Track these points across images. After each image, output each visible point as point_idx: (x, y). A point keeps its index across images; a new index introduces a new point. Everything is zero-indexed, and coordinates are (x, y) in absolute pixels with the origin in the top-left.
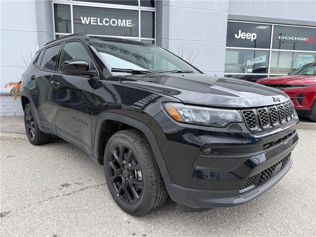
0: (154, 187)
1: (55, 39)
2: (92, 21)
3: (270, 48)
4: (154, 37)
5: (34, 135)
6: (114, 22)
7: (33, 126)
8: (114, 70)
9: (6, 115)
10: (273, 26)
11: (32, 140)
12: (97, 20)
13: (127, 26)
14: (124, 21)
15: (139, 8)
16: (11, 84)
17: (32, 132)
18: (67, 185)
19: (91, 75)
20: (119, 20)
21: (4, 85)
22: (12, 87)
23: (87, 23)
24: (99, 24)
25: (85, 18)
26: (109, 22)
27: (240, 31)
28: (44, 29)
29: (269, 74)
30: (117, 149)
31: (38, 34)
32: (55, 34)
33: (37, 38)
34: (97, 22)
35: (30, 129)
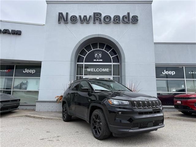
0: (105, 127)
1: (76, 80)
2: (92, 70)
3: (184, 78)
4: (119, 75)
5: (65, 117)
6: (101, 70)
7: (66, 113)
8: (96, 90)
9: (53, 111)
10: (184, 67)
11: (64, 119)
12: (94, 69)
13: (107, 71)
14: (105, 69)
15: (112, 64)
16: (57, 97)
17: (65, 116)
18: (78, 132)
19: (89, 92)
20: (103, 69)
21: (55, 97)
22: (58, 98)
23: (90, 71)
24: (95, 71)
25: (89, 69)
26: (99, 70)
27: (165, 71)
28: (73, 74)
29: (186, 92)
30: (95, 116)
31: (70, 77)
32: (76, 76)
33: (69, 78)
34: (94, 70)
35: (64, 115)
